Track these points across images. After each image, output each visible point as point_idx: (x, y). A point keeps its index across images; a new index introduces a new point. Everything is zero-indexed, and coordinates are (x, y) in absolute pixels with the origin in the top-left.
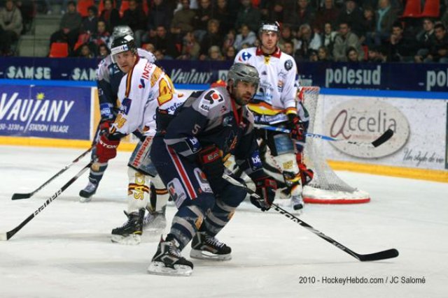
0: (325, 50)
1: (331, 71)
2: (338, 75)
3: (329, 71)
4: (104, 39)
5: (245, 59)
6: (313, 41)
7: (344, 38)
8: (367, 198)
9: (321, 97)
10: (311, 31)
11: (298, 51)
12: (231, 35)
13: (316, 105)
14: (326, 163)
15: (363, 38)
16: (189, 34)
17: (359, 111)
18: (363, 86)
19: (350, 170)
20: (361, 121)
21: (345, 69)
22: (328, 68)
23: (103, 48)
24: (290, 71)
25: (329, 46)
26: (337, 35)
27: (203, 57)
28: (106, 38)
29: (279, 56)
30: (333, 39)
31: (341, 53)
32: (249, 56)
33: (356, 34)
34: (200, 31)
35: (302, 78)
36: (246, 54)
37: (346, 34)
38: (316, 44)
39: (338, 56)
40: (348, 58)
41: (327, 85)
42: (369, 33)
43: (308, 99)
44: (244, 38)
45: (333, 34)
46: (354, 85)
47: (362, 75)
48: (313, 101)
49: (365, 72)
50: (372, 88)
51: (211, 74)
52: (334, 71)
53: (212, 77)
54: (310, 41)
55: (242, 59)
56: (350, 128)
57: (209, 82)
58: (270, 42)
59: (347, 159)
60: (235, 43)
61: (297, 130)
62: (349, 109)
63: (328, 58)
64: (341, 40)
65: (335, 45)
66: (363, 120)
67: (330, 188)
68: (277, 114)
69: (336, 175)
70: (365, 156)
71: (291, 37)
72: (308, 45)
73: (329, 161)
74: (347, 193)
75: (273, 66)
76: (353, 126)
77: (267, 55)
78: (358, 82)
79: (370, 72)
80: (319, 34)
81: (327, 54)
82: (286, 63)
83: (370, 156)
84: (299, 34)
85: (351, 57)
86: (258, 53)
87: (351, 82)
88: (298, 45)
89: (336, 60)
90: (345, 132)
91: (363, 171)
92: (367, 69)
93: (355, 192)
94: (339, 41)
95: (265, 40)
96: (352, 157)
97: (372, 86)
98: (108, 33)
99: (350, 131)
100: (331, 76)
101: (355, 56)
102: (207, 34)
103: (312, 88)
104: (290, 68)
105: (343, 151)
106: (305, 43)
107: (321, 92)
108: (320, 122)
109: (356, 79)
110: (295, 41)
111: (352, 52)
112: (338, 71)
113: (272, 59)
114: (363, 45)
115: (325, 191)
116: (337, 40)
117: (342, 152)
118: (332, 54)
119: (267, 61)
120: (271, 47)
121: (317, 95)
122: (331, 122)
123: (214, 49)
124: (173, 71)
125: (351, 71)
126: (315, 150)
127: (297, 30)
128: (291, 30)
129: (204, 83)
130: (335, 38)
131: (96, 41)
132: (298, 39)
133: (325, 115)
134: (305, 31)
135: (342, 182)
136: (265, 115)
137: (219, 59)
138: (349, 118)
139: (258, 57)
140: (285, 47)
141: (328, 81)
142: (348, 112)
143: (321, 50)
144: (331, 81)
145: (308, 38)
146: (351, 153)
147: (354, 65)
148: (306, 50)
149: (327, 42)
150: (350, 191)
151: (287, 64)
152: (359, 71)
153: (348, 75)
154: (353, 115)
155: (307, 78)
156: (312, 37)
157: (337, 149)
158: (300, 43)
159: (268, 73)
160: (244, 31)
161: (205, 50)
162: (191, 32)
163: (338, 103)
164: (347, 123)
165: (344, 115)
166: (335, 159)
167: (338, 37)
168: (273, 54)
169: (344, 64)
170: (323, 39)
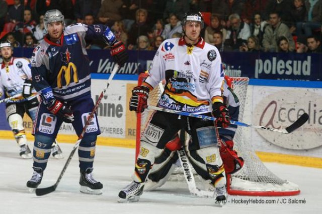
0: (254, 40)
1: (261, 61)
2: (268, 65)
3: (258, 62)
4: (30, 28)
5: (167, 50)
6: (242, 30)
7: (274, 28)
8: (297, 190)
9: (250, 87)
10: (240, 21)
11: (227, 40)
12: (158, 25)
13: (245, 96)
14: (255, 154)
15: (293, 29)
16: (116, 23)
17: (289, 102)
18: (292, 76)
19: (280, 162)
20: (291, 112)
21: (274, 59)
22: (258, 59)
23: (29, 37)
24: (213, 61)
25: (258, 36)
26: (267, 25)
27: (131, 47)
28: (33, 27)
29: (202, 47)
30: (262, 29)
31: (271, 43)
32: (172, 46)
33: (286, 24)
34: (127, 20)
35: (231, 69)
36: (169, 44)
37: (276, 24)
38: (245, 34)
39: (267, 46)
40: (280, 48)
41: (256, 76)
42: (299, 24)
43: (237, 89)
44: (172, 28)
45: (263, 24)
46: (284, 76)
47: (292, 65)
48: (242, 92)
49: (295, 62)
50: (302, 79)
51: (139, 64)
52: (264, 62)
53: (139, 67)
54: (240, 31)
55: (164, 49)
56: (280, 120)
57: (136, 72)
58: (194, 32)
59: (276, 151)
60: (163, 33)
61: (223, 117)
62: (279, 100)
63: (257, 48)
64: (271, 30)
65: (264, 35)
66: (293, 111)
67: (259, 180)
68: (199, 106)
69: (265, 167)
70: (295, 148)
71: (220, 27)
72: (237, 35)
73: (259, 153)
74: (276, 185)
75: (195, 55)
76: (283, 118)
77: (190, 45)
78: (288, 73)
79: (300, 62)
80: (249, 24)
81: (256, 44)
82: (209, 53)
83: (300, 148)
84: (229, 23)
85: (282, 47)
86: (181, 44)
87: (281, 73)
88: (227, 35)
89: (266, 50)
90: (274, 123)
91: (293, 163)
92: (297, 60)
93: (285, 184)
94: (268, 31)
95: (189, 31)
96: (282, 148)
97: (302, 77)
98: (34, 22)
99: (280, 122)
100: (260, 66)
101: (286, 46)
102: (135, 23)
103: (241, 78)
104: (214, 59)
105: (272, 142)
106: (234, 33)
107: (250, 83)
108: (250, 113)
109: (286, 69)
110: (224, 31)
111: (283, 42)
112: (268, 61)
113: (196, 49)
114: (293, 35)
115: (254, 182)
116: (266, 30)
117: (271, 144)
118: (261, 44)
119: (190, 51)
120: (195, 38)
121: (247, 86)
122: (261, 113)
123: (142, 38)
124: (101, 61)
125: (281, 62)
126: (244, 142)
127: (226, 20)
128: (220, 19)
129: (131, 73)
130: (264, 28)
131: (22, 29)
132: (227, 29)
133: (254, 106)
134: (235, 20)
135: (271, 174)
136: (187, 105)
137: (147, 49)
138: (278, 109)
139: (181, 47)
140: (214, 37)
141: (258, 71)
142: (278, 103)
143: (251, 40)
144: (260, 71)
145: (238, 29)
146: (281, 145)
147: (284, 55)
148: (235, 40)
149: (256, 32)
150: (280, 183)
151: (211, 55)
152: (289, 62)
153: (278, 66)
154: (282, 107)
155: (236, 68)
156: (242, 27)
157: (267, 141)
158: (230, 32)
159: (191, 63)
160: (172, 21)
161: (133, 39)
162: (119, 21)
163: (267, 94)
164: (277, 113)
165: (273, 106)
166: (265, 151)
167: (268, 27)
168: (197, 45)
169: (274, 54)
170: (252, 30)
